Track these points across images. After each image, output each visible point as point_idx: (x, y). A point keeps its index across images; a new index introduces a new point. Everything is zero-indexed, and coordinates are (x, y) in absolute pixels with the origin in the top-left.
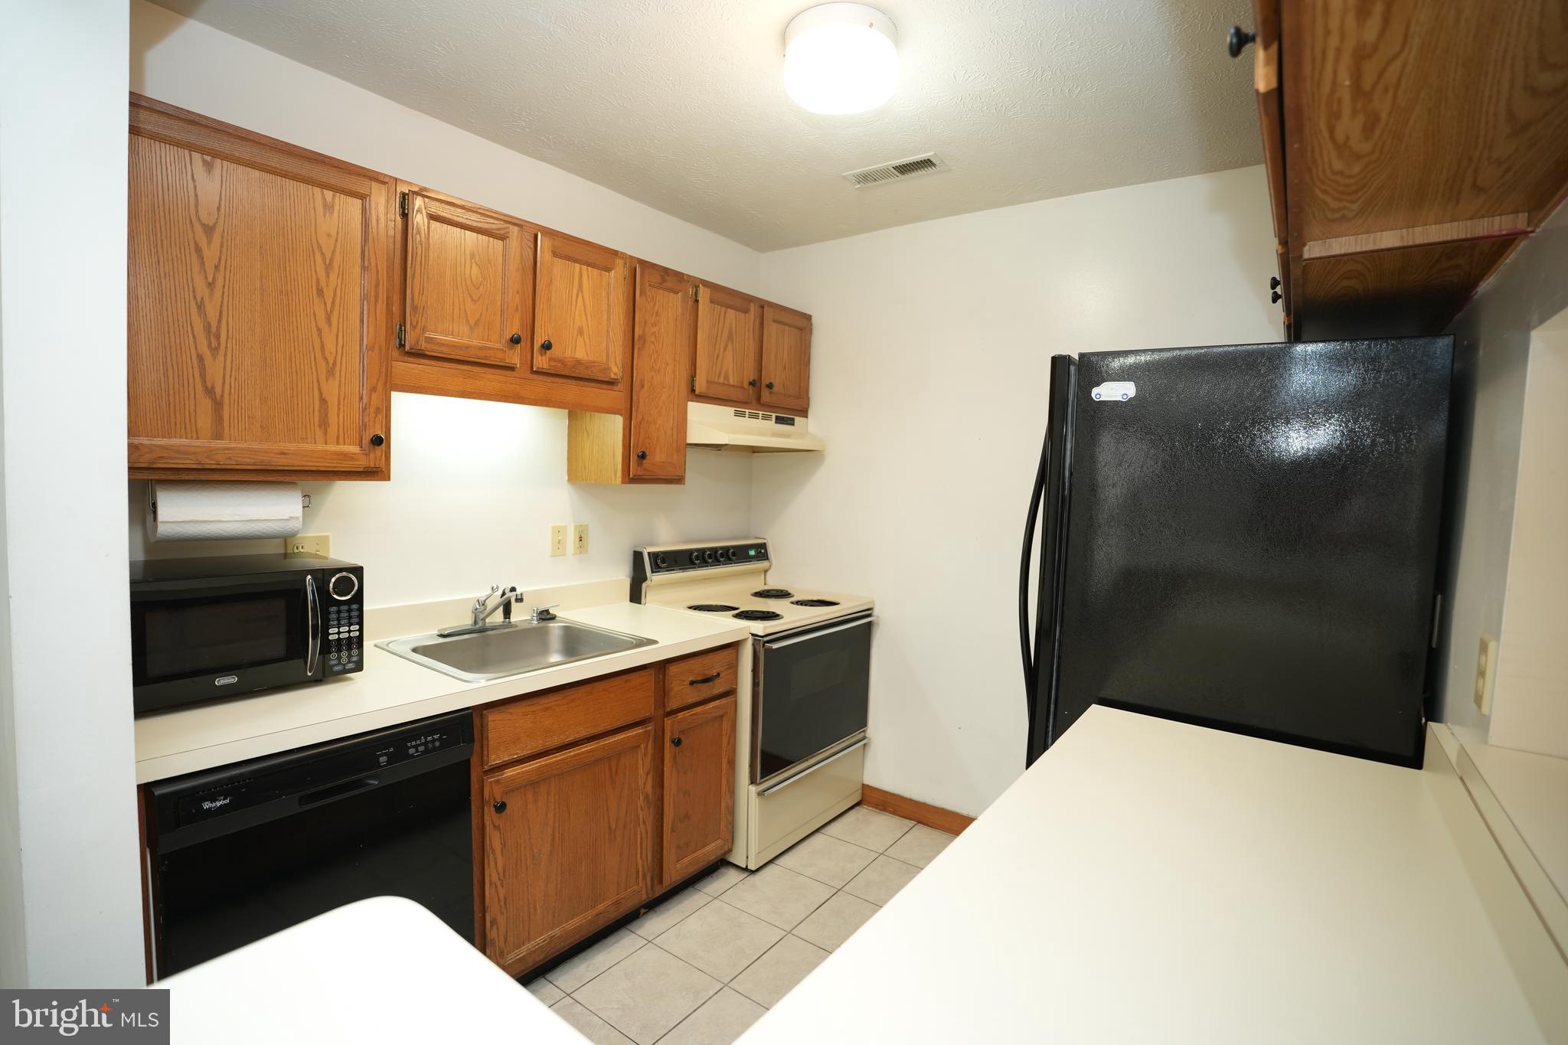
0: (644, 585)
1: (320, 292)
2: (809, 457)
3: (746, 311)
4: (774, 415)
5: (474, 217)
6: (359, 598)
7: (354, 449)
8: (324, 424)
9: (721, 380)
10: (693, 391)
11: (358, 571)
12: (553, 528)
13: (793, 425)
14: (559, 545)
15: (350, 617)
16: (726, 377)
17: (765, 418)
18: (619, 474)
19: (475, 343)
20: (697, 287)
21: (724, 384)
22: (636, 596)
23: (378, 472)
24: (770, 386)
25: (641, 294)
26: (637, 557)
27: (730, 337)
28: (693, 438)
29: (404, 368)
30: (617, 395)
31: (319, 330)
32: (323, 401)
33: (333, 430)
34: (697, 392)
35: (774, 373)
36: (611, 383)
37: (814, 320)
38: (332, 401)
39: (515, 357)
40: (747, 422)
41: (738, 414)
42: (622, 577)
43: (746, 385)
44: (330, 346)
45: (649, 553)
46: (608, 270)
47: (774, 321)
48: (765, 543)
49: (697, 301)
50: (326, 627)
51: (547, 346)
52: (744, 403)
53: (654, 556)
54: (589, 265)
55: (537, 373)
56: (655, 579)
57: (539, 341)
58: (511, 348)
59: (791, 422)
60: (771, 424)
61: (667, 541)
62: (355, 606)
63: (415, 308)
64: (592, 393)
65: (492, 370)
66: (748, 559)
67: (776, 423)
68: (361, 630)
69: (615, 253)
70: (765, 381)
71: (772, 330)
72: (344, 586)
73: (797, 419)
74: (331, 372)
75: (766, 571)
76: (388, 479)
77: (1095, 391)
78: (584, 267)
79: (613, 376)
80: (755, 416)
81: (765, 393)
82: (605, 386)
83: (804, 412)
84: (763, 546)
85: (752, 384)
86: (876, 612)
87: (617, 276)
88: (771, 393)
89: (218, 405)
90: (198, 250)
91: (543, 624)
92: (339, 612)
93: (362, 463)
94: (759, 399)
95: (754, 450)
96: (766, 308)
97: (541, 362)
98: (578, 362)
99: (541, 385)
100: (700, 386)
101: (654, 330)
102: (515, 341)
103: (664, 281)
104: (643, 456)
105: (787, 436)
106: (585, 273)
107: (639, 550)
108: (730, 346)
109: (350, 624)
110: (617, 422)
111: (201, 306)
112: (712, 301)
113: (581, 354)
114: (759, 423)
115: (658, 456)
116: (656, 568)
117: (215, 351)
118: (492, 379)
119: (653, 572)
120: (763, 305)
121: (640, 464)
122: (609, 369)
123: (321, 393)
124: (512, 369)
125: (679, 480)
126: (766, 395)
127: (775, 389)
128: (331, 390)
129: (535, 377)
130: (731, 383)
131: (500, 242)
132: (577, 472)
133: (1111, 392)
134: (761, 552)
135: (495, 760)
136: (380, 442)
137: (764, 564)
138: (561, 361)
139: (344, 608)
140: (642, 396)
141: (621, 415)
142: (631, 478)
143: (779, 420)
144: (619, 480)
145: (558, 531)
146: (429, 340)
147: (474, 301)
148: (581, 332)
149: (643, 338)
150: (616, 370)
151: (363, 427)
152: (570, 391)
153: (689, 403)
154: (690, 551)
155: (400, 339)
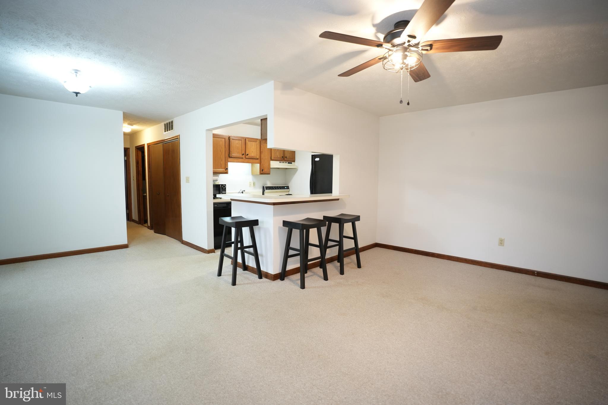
0: (264, 192)
1: (220, 151)
2: (295, 170)
4: (287, 162)
5: (237, 138)
6: (226, 188)
7: (224, 170)
8: (221, 167)
9: (276, 157)
10: (271, 159)
11: (225, 185)
14: (250, 184)
16: (277, 156)
17: (285, 163)
18: (259, 173)
19: (238, 155)
22: (263, 194)
23: (227, 173)
24: (286, 157)
26: (263, 187)
28: (271, 167)
29: (229, 159)
30: (258, 161)
31: (220, 156)
32: (221, 164)
35: (287, 155)
36: (257, 159)
39: (243, 156)
40: (282, 164)
41: (280, 162)
42: (261, 191)
51: (248, 155)
52: (282, 160)
53: (266, 187)
56: (266, 191)
57: (246, 154)
59: (291, 163)
61: (269, 185)
63: (231, 152)
64: (255, 161)
66: (284, 188)
68: (226, 192)
69: (257, 139)
70: (285, 156)
72: (224, 187)
73: (293, 163)
75: (289, 191)
76: (228, 173)
77: (315, 159)
78: (253, 142)
80: (284, 163)
81: (285, 158)
83: (294, 161)
84: (288, 186)
85: (282, 157)
87: (258, 143)
92: (224, 190)
93: (225, 172)
94: (284, 160)
95: (286, 169)
97: (247, 157)
98: (252, 156)
99: (247, 160)
100: (272, 158)
101: (264, 150)
102: (243, 154)
103: (266, 142)
104: (263, 170)
105: (291, 166)
108: (278, 151)
110: (259, 165)
114: (285, 164)
115: (266, 170)
116: (267, 189)
118: (240, 160)
121: (262, 171)
124: (243, 158)
125: (269, 174)
126: (285, 159)
127: (288, 158)
128: (222, 163)
130: (278, 157)
131: (241, 141)
132: (253, 174)
133: (317, 159)
134: (288, 188)
136: (227, 169)
137: (288, 190)
138: (250, 156)
140: (262, 161)
142: (261, 174)
143: (288, 163)
145: (250, 182)
146: (232, 155)
147: (238, 149)
148: (252, 152)
149: (262, 152)
150: (258, 157)
151: (225, 167)
152: (251, 160)
153: (271, 161)
154: (273, 187)
155: (229, 155)
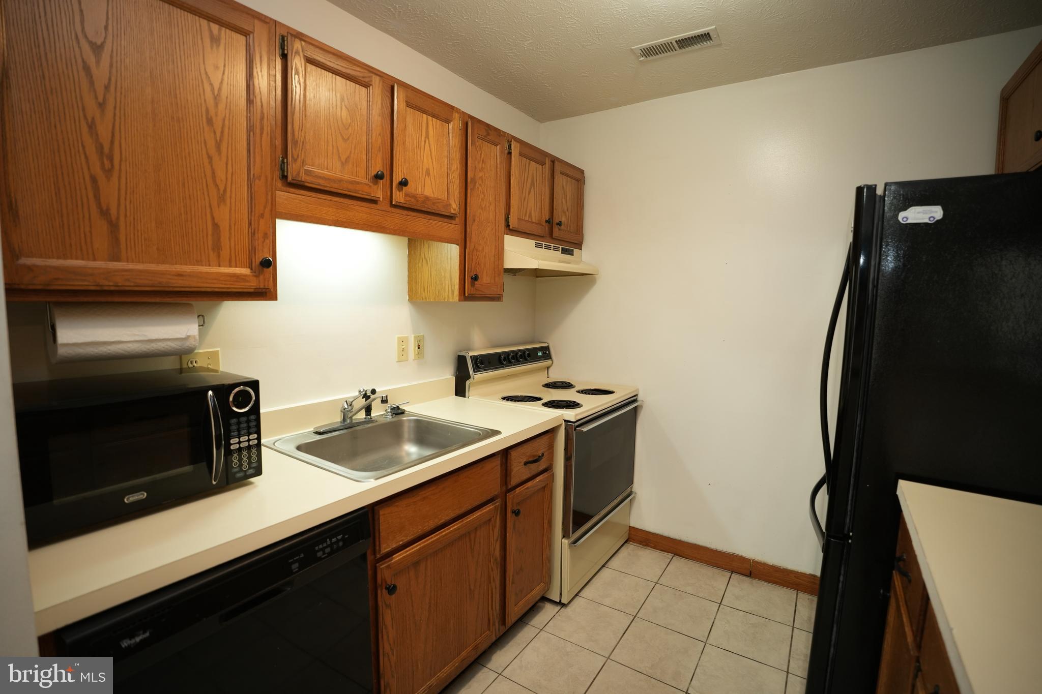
0: (468, 382)
1: (210, 123)
2: (584, 280)
3: (543, 164)
4: (561, 247)
5: (343, 64)
6: (256, 409)
7: (245, 271)
8: (217, 247)
9: (527, 218)
10: (508, 226)
11: (255, 385)
12: (399, 338)
13: (573, 255)
14: (403, 351)
15: (249, 427)
16: (530, 216)
17: (555, 249)
18: (457, 293)
19: (347, 177)
20: (509, 142)
21: (528, 221)
22: (460, 391)
23: (267, 293)
24: (559, 224)
25: (473, 143)
26: (461, 361)
27: (533, 184)
28: (508, 264)
29: (284, 197)
30: (453, 228)
31: (210, 158)
32: (216, 226)
33: (225, 253)
34: (511, 227)
35: (561, 215)
36: (451, 217)
37: (586, 174)
38: (224, 226)
39: (379, 191)
40: (542, 252)
41: (538, 246)
42: (448, 377)
43: (543, 223)
44: (221, 174)
45: (471, 357)
46: (448, 121)
47: (561, 173)
48: (548, 346)
49: (510, 153)
50: (228, 438)
51: (404, 183)
52: (542, 237)
53: (475, 359)
54: (434, 116)
55: (396, 206)
56: (477, 377)
57: (397, 179)
58: (376, 183)
59: (571, 252)
60: (559, 254)
62: (253, 417)
63: (295, 143)
64: (437, 225)
65: (359, 203)
66: (537, 359)
67: (562, 253)
68: (259, 439)
69: (452, 108)
70: (556, 220)
71: (559, 179)
72: (243, 399)
73: (575, 251)
74: (222, 199)
75: (548, 368)
76: (274, 298)
77: (902, 215)
78: (430, 118)
79: (453, 211)
80: (548, 248)
81: (556, 229)
82: (446, 220)
83: (579, 245)
84: (547, 348)
85: (548, 222)
86: (640, 398)
87: (454, 127)
88: (559, 229)
89: (114, 227)
90: (87, 69)
91: (396, 419)
92: (239, 423)
93: (253, 284)
94: (552, 234)
96: (556, 163)
97: (399, 197)
98: (427, 198)
99: (399, 217)
100: (513, 223)
101: (481, 174)
102: (378, 177)
103: (488, 134)
104: (475, 278)
105: (568, 264)
106: (430, 123)
107: (463, 354)
108: (532, 191)
109: (249, 434)
110: (453, 251)
111: (92, 126)
112: (520, 155)
113: (428, 192)
114: (551, 253)
115: (486, 280)
116: (477, 369)
117: (108, 172)
118: (361, 210)
119: (475, 372)
120: (554, 160)
121: (473, 285)
122: (450, 205)
123: (213, 218)
124: (374, 201)
125: (499, 298)
126: (556, 231)
127: (562, 227)
128: (223, 215)
129: (394, 210)
130: (534, 220)
131: (365, 89)
132: (415, 294)
134: (545, 353)
135: (385, 549)
136: (269, 264)
137: (549, 362)
138: (414, 197)
139: (243, 419)
140: (473, 228)
141: (457, 245)
142: (465, 296)
143: (564, 251)
144: (456, 298)
145: (402, 341)
146: (308, 173)
147: (345, 140)
148: (428, 173)
149: (473, 180)
150: (455, 207)
151: (253, 251)
152: (421, 223)
153: (506, 236)
154: (499, 354)
155: (283, 170)
